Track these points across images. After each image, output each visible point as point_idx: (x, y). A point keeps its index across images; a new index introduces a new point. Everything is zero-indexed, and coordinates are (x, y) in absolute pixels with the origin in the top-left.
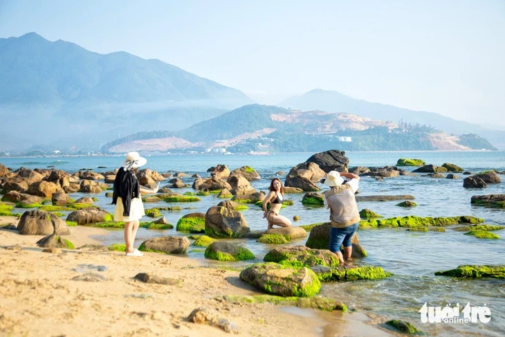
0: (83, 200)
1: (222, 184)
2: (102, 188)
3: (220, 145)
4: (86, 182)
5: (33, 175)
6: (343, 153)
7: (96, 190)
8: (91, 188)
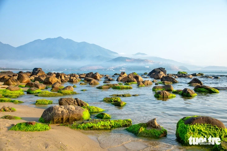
0: (68, 88)
1: (132, 79)
2: (79, 80)
3: (112, 68)
4: (72, 78)
5: (52, 75)
6: (164, 69)
7: (76, 81)
8: (74, 80)
